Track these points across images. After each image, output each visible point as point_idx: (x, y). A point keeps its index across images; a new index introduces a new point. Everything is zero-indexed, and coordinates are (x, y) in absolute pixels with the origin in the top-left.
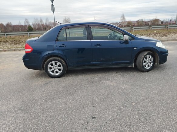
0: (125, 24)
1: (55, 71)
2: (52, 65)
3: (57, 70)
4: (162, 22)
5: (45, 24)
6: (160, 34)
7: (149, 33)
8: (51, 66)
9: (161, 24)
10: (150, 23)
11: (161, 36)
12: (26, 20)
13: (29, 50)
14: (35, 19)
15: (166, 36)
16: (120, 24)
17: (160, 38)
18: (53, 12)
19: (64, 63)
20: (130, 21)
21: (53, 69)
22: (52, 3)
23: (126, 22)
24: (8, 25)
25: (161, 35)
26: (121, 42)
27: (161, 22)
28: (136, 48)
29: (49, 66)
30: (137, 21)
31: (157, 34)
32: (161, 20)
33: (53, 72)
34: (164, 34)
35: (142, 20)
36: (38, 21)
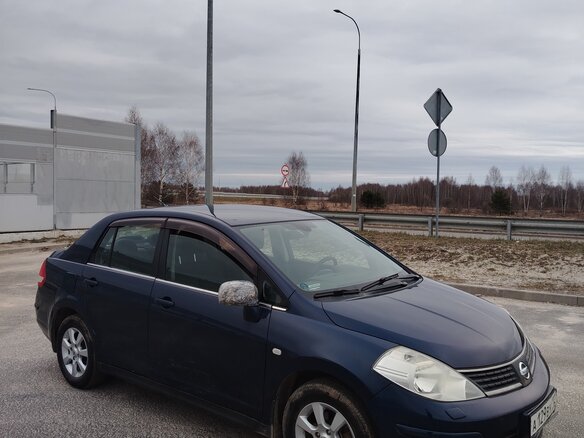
1: (74, 362)
12: (495, 171)
14: (523, 168)
18: (437, 156)
21: (71, 356)
22: (438, 124)
28: (280, 352)
36: (534, 176)
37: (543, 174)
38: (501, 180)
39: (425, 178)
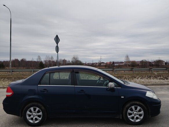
0: (130, 64)
1: (34, 118)
2: (31, 111)
3: (37, 117)
4: (166, 63)
5: (55, 61)
6: (160, 76)
7: (150, 75)
8: (30, 113)
9: (164, 65)
10: (153, 63)
11: (162, 79)
12: (39, 57)
13: (10, 94)
14: (47, 56)
15: (167, 79)
16: (124, 63)
17: (161, 80)
18: (57, 52)
19: (43, 108)
20: (134, 61)
21: (32, 117)
22: (57, 44)
23: (130, 61)
24: (22, 60)
25: (162, 77)
26: (108, 89)
27: (164, 63)
28: (123, 97)
29: (28, 112)
30: (141, 61)
31: (158, 76)
32: (164, 61)
33: (32, 119)
34: (164, 77)
35: (146, 60)
36: (49, 58)
37: (52, 58)
38: (41, 59)
39: (16, 59)
